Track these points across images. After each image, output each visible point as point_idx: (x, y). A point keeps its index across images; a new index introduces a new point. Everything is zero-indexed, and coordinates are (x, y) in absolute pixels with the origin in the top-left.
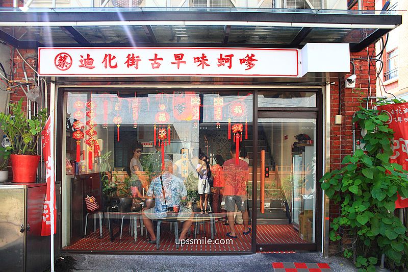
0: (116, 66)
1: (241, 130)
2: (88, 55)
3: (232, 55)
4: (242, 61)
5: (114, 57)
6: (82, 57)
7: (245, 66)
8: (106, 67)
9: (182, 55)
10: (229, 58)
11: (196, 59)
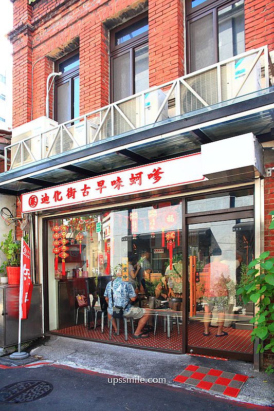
0: (61, 199)
1: (174, 237)
2: (46, 194)
3: (141, 173)
4: (150, 176)
5: (60, 193)
6: (42, 196)
7: (153, 180)
8: (56, 201)
9: (103, 182)
10: (139, 176)
11: (113, 183)
